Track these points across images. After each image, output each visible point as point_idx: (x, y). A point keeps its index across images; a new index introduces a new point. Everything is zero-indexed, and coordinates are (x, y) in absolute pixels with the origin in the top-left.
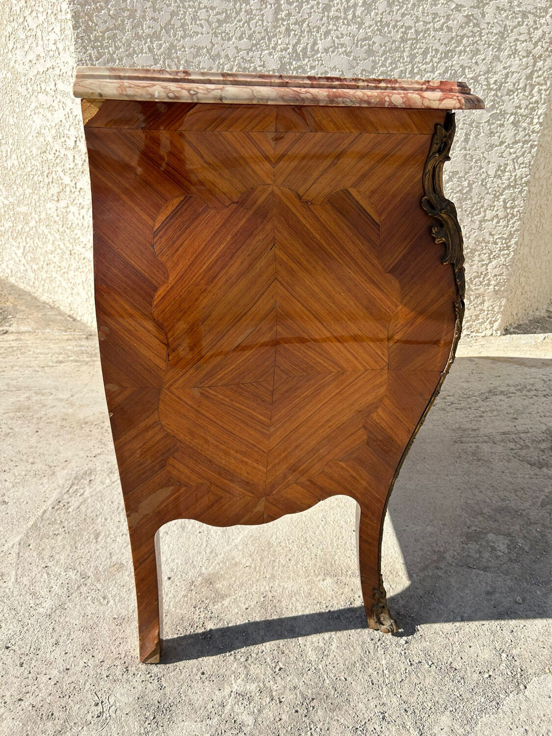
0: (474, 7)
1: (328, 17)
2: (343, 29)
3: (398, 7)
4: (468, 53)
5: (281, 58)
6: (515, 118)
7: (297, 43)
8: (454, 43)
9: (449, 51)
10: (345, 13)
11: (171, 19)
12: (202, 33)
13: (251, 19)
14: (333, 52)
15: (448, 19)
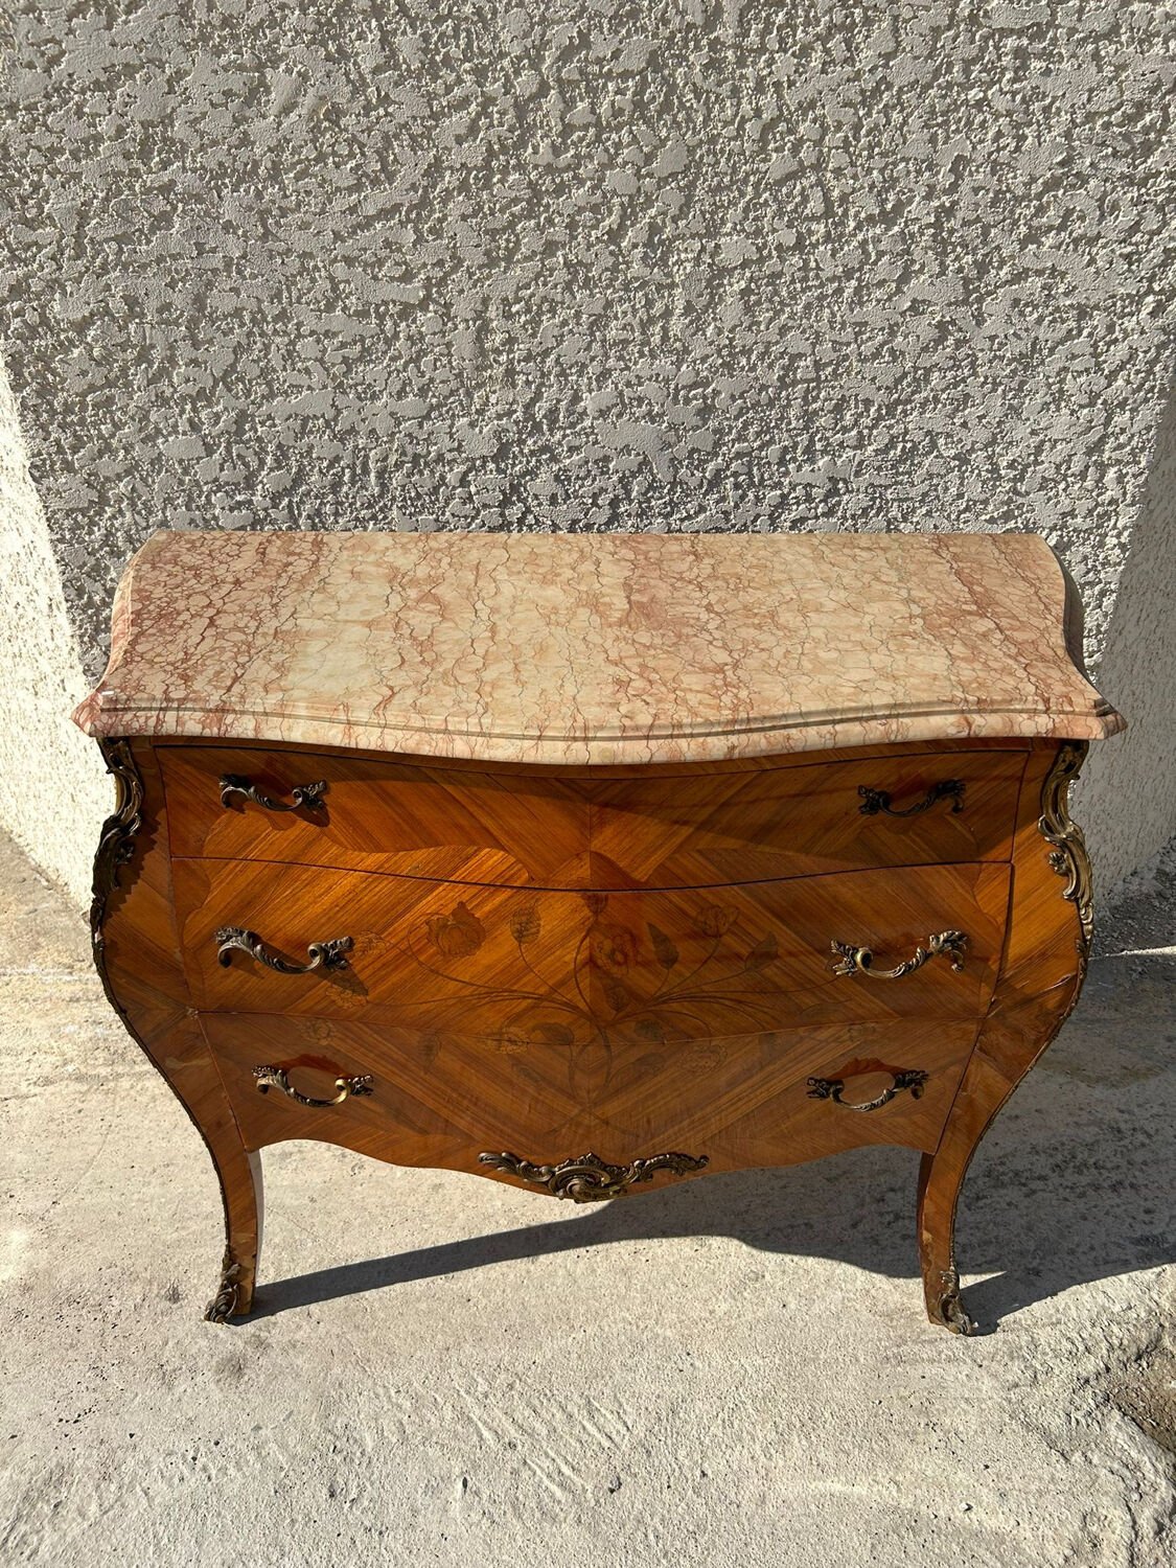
0: (956, 303)
1: (604, 341)
2: (641, 366)
3: (771, 313)
4: (944, 405)
5: (498, 434)
6: (1061, 536)
7: (534, 401)
8: (909, 386)
9: (898, 402)
10: (643, 333)
11: (236, 360)
12: (309, 388)
13: (422, 353)
14: (620, 415)
15: (893, 334)
